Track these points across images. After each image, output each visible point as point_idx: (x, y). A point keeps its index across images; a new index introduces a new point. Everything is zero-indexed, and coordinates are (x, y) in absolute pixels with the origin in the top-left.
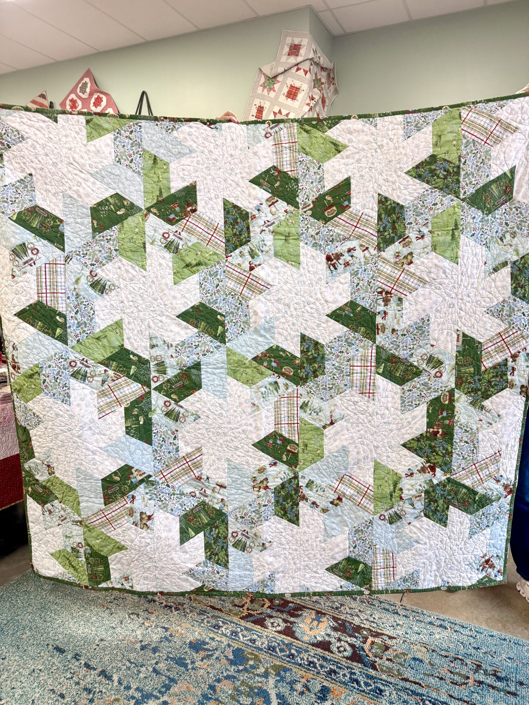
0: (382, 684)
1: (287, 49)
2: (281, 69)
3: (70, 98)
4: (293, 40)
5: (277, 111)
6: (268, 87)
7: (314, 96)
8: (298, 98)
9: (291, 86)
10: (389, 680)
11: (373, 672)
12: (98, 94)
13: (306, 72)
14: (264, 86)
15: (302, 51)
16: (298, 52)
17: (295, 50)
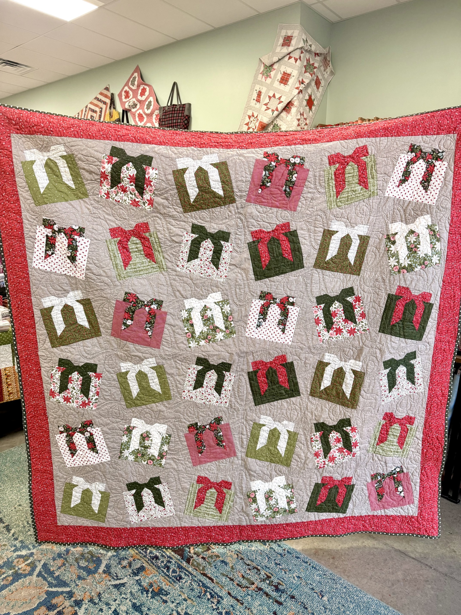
0: (185, 573)
1: (281, 41)
2: (275, 59)
3: (125, 90)
4: (286, 32)
5: (271, 95)
6: (265, 75)
7: (304, 80)
8: (289, 83)
9: (284, 73)
10: (192, 572)
11: (184, 564)
12: (143, 86)
13: (296, 60)
14: (262, 74)
15: (293, 42)
16: (290, 42)
17: (287, 41)
